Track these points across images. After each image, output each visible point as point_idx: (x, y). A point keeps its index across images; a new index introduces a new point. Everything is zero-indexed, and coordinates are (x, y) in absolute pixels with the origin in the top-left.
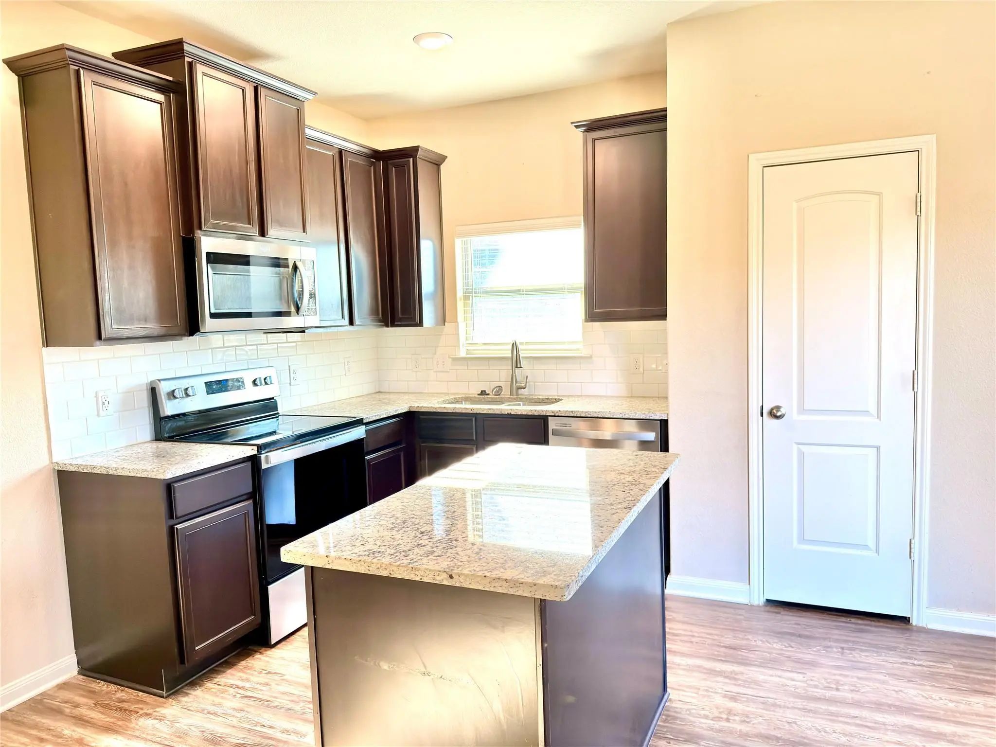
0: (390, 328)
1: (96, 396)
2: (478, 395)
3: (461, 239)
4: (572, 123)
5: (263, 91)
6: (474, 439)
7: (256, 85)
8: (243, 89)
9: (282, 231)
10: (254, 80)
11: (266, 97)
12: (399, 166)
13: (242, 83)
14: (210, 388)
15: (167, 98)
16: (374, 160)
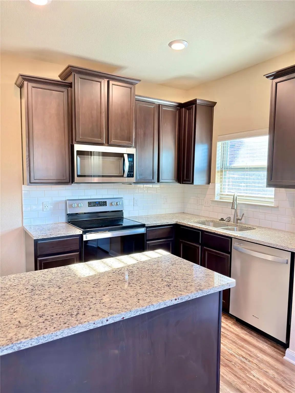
0: (182, 184)
1: (43, 204)
2: (219, 220)
3: (221, 142)
4: (264, 76)
5: (111, 82)
6: (200, 242)
7: (108, 80)
8: (100, 82)
9: (117, 141)
10: (107, 78)
11: (113, 84)
12: (190, 109)
13: (100, 80)
14: (90, 204)
15: (67, 90)
16: (179, 108)
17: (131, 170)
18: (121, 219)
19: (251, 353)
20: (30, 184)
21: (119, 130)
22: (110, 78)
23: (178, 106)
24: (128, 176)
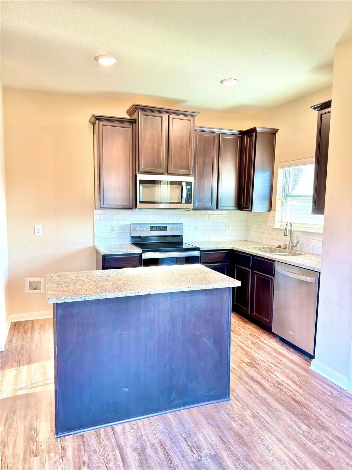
0: (242, 212)
1: (111, 227)
2: (276, 247)
3: (280, 169)
4: (311, 107)
5: (171, 116)
6: (251, 266)
7: (169, 114)
8: (161, 117)
9: (177, 171)
10: (167, 112)
11: (173, 118)
12: (250, 137)
13: (161, 115)
14: (152, 228)
15: (132, 126)
16: (241, 136)
17: (189, 197)
18: (181, 243)
19: (281, 362)
20: (100, 209)
21: (178, 160)
22: (170, 112)
23: (240, 134)
24: (186, 203)
